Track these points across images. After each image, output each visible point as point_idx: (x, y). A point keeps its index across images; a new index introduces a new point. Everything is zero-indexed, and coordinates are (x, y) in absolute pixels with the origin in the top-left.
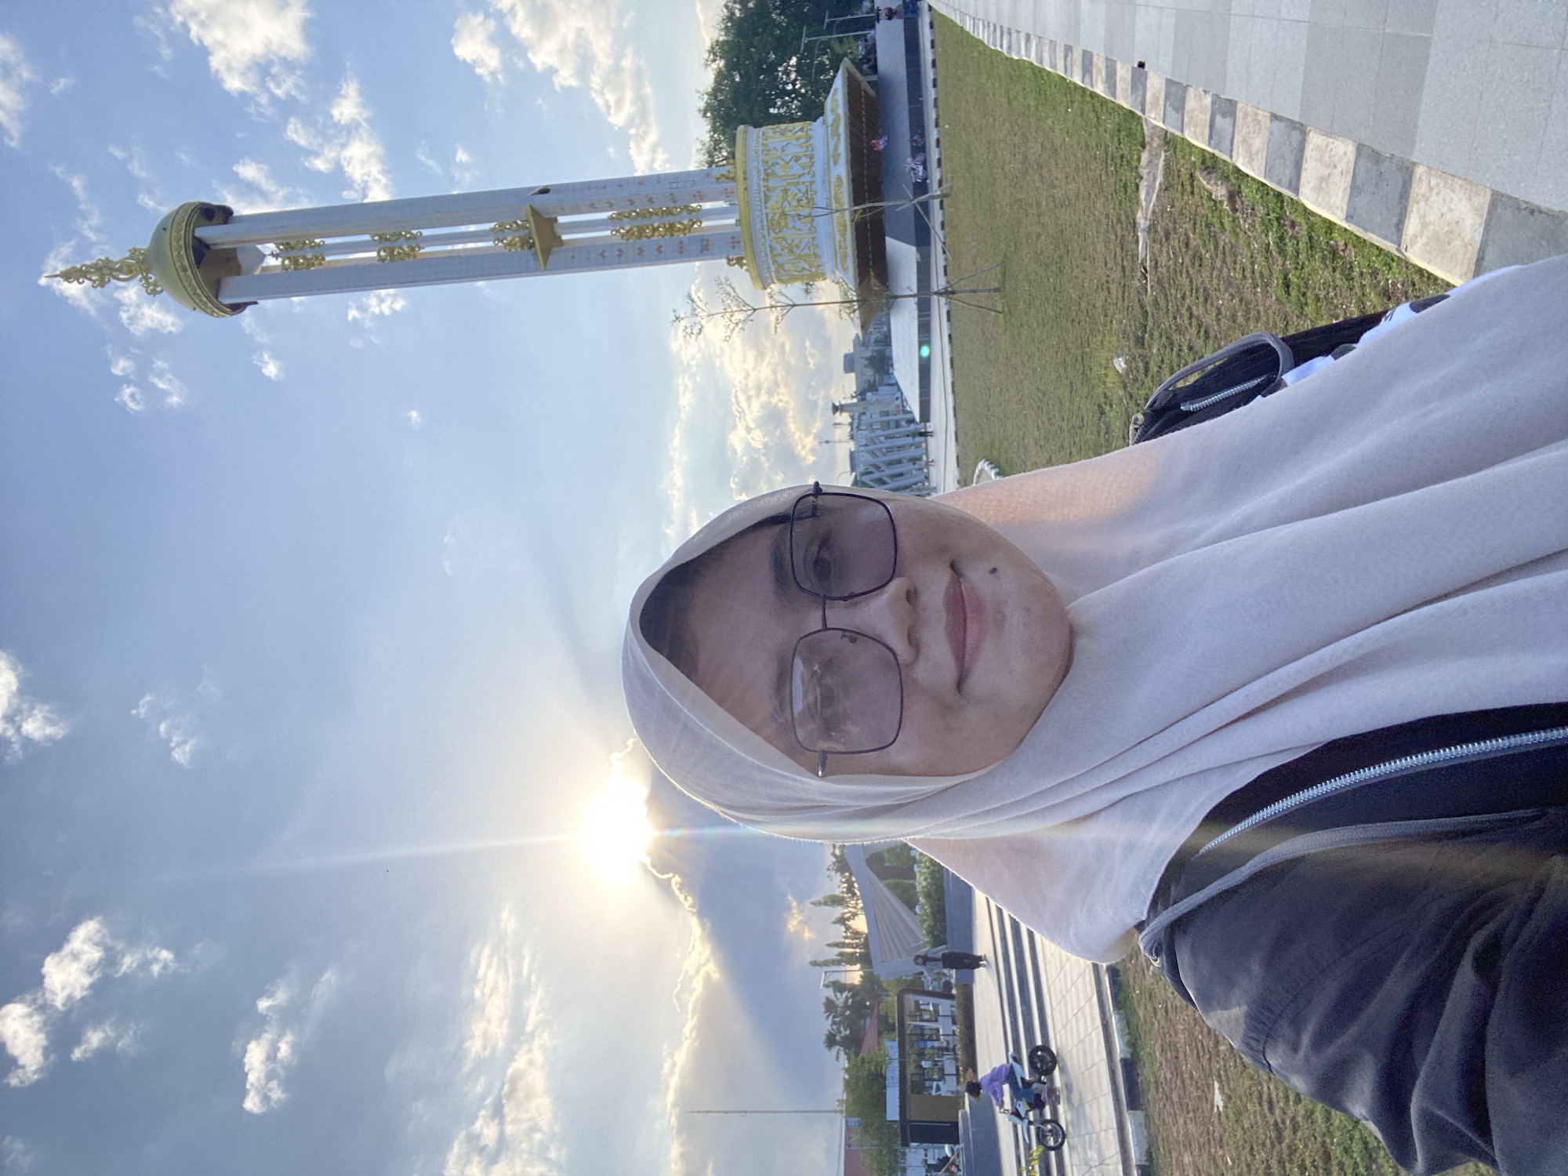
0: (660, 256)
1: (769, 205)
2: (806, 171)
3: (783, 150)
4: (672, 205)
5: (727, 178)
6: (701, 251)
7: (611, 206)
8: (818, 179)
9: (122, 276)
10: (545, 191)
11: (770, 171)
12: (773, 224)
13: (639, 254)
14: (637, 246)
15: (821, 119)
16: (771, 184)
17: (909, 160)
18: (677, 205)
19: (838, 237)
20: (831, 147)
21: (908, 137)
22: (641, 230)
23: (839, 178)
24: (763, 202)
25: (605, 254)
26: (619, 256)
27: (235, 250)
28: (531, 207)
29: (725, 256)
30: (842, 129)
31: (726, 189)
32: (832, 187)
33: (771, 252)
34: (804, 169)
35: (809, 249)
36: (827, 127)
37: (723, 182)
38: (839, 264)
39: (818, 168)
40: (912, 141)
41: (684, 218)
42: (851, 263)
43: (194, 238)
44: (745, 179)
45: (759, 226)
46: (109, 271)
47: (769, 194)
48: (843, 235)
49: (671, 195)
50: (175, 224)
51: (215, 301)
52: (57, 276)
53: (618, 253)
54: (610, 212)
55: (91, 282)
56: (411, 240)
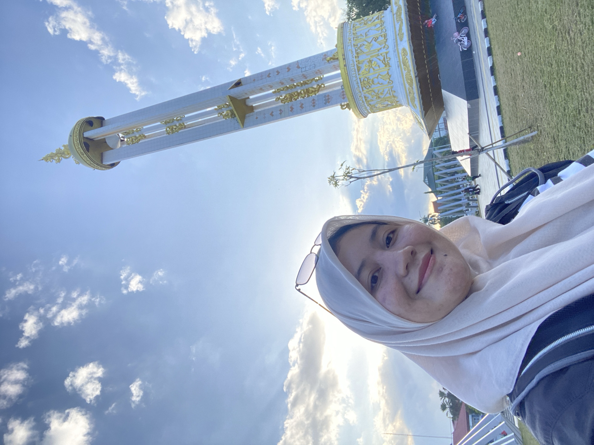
0: (302, 109)
1: (361, 72)
2: (383, 46)
3: (366, 36)
4: (305, 80)
5: (334, 59)
6: (325, 104)
7: (271, 87)
8: (391, 49)
9: (68, 156)
10: (238, 84)
11: (359, 51)
12: (364, 84)
13: (291, 111)
14: (290, 106)
15: (389, 9)
16: (361, 59)
17: (456, 34)
18: (308, 79)
19: (407, 86)
20: (397, 29)
22: (291, 96)
23: (404, 50)
24: (357, 71)
25: (273, 114)
26: (281, 114)
27: (105, 139)
28: (229, 96)
29: (339, 104)
30: (403, 16)
31: (334, 66)
32: (400, 55)
33: (366, 100)
34: (381, 45)
35: (390, 94)
36: (394, 15)
37: (332, 62)
38: (410, 103)
39: (390, 42)
40: (457, 18)
41: (314, 84)
42: (418, 102)
43: (84, 137)
44: (344, 59)
45: (356, 86)
46: (60, 155)
47: (360, 65)
48: (411, 85)
49: (303, 75)
50: (75, 133)
51: (101, 165)
52: (42, 160)
53: (279, 112)
54: (273, 89)
55: (55, 161)
56: (180, 121)
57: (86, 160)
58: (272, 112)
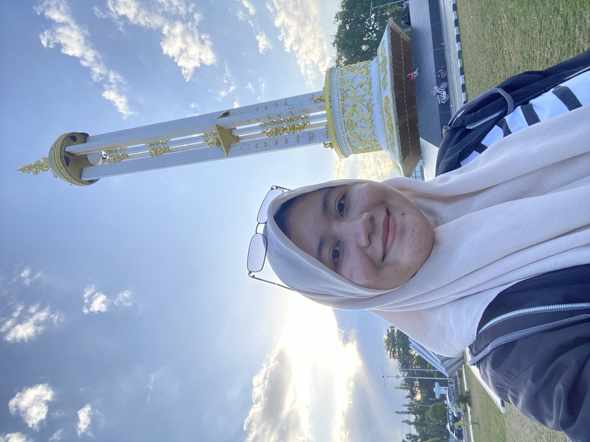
0: (287, 144)
1: (345, 115)
2: (367, 93)
3: (352, 81)
4: (292, 117)
5: (320, 100)
6: (309, 141)
7: (258, 121)
8: (375, 96)
9: (46, 169)
10: (226, 114)
11: (345, 95)
12: (348, 126)
13: (276, 144)
14: (275, 140)
15: (375, 59)
16: (346, 103)
17: (436, 88)
18: (294, 116)
19: (388, 132)
20: (382, 78)
21: (434, 71)
22: (277, 131)
23: (387, 98)
24: (341, 113)
25: (258, 146)
26: (265, 146)
27: (86, 155)
28: (216, 125)
29: (323, 143)
30: (388, 67)
31: (320, 106)
32: (383, 103)
33: (348, 141)
34: (365, 92)
35: (371, 137)
36: (379, 65)
37: (318, 103)
38: (390, 147)
39: (375, 90)
40: (437, 73)
41: (300, 122)
42: (397, 148)
43: (65, 152)
44: (330, 101)
45: (340, 127)
46: (38, 167)
47: (344, 108)
48: (391, 131)
49: (290, 112)
50: (56, 146)
51: (80, 180)
52: (19, 170)
53: (264, 145)
54: (260, 122)
55: (33, 173)
56: (165, 144)
57: (64, 174)
58: (257, 144)
